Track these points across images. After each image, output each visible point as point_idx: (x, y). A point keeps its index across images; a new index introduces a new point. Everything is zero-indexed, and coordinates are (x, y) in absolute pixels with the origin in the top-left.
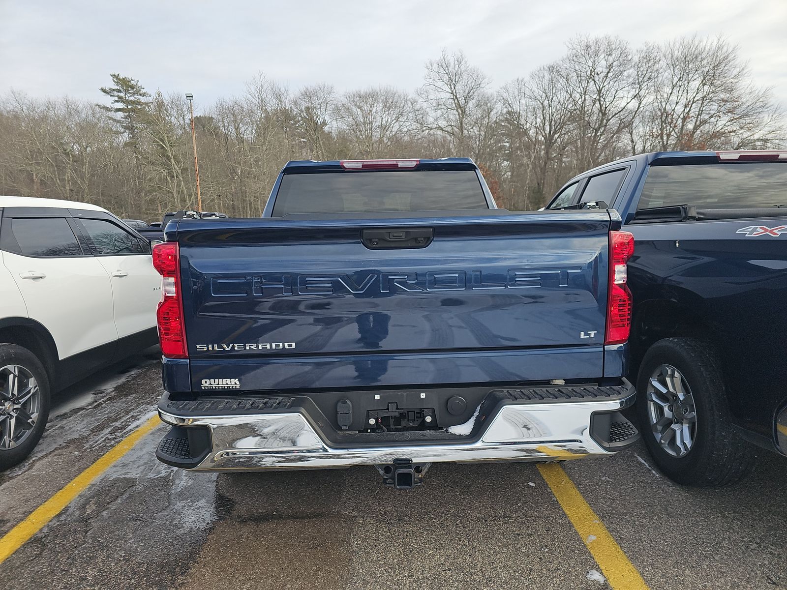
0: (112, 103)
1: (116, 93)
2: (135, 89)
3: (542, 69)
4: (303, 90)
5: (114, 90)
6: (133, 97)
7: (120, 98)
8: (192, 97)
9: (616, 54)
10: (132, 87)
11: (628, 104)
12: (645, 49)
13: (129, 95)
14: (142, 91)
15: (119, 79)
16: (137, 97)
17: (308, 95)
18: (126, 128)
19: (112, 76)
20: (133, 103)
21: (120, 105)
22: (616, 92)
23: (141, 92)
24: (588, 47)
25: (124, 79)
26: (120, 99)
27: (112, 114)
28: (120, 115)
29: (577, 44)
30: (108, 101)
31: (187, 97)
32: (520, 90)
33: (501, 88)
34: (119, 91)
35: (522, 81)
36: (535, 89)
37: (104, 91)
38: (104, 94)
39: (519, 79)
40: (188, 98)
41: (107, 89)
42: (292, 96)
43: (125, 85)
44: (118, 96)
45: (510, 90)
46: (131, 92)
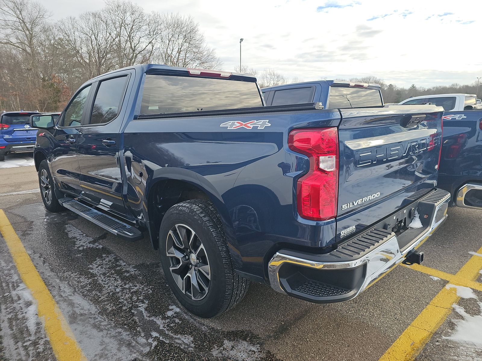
3: (88, 14)
9: (137, 14)
11: (146, 46)
12: (152, 15)
22: (140, 38)
24: (118, 6)
29: (112, 2)
32: (73, 25)
33: (59, 21)
35: (74, 19)
36: (84, 27)
39: (72, 17)
45: (66, 24)
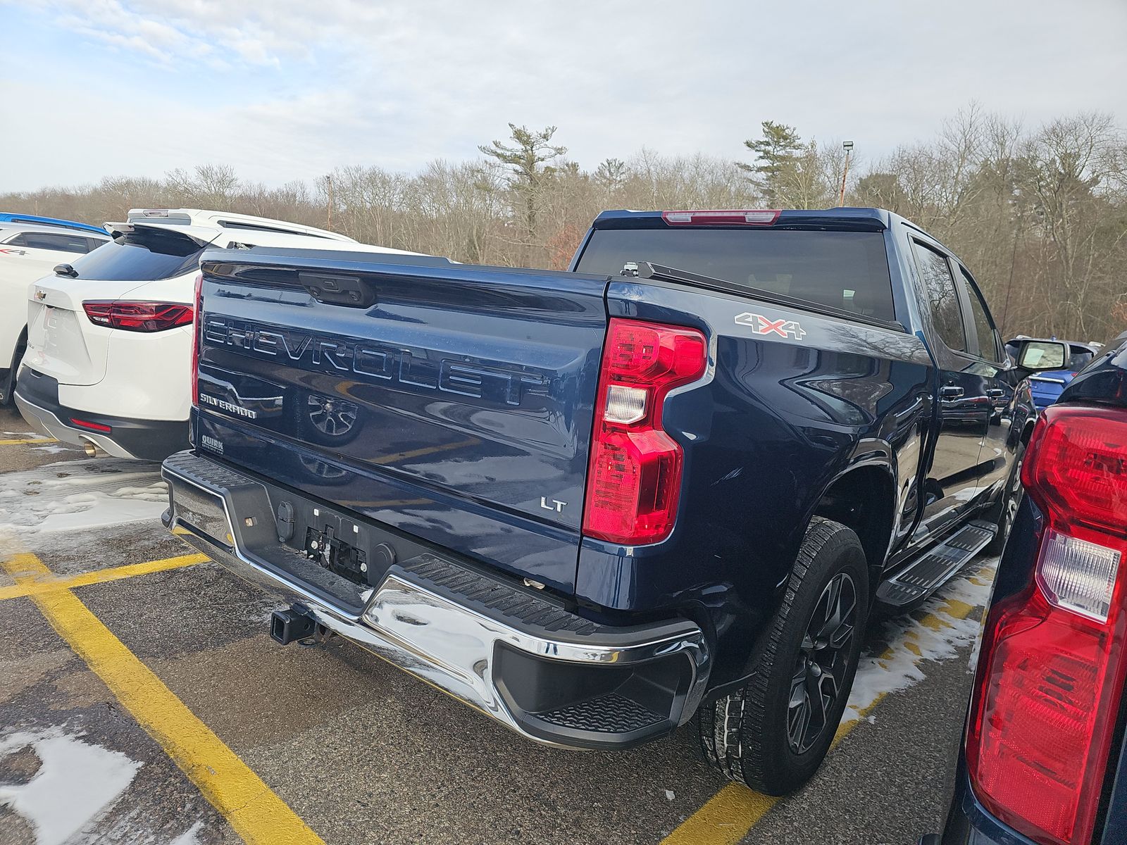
0: (756, 160)
1: (763, 147)
2: (788, 140)
4: (1049, 126)
5: (762, 143)
6: (784, 151)
7: (766, 152)
8: (852, 146)
10: (785, 138)
13: (778, 149)
14: (798, 142)
15: (772, 128)
16: (789, 150)
17: (1055, 134)
18: (765, 192)
19: (763, 124)
20: (783, 158)
21: (765, 163)
23: (796, 144)
25: (778, 127)
26: (767, 155)
27: (751, 175)
28: (762, 175)
30: (751, 158)
31: (845, 146)
34: (768, 144)
37: (749, 145)
38: (748, 148)
40: (846, 148)
41: (753, 142)
42: (1024, 137)
43: (778, 134)
44: (764, 151)
46: (782, 144)
